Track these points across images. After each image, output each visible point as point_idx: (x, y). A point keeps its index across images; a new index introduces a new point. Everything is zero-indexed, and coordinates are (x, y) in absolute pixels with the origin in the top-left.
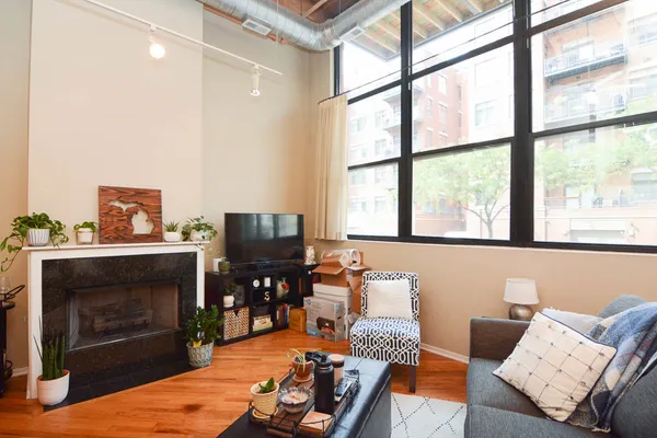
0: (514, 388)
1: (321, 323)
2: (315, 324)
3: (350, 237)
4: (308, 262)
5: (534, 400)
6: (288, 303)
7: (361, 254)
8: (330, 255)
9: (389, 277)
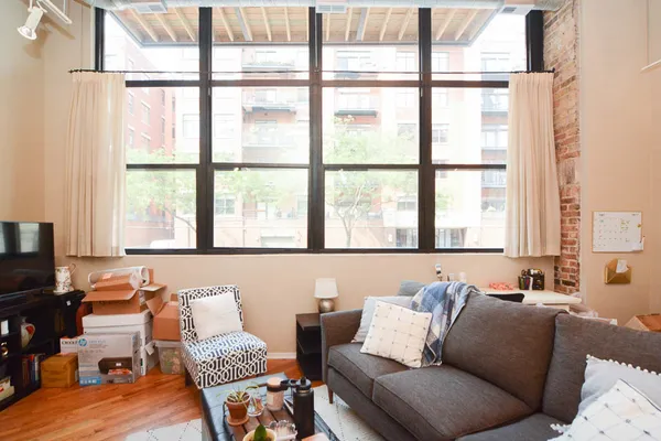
0: (381, 357)
1: (106, 365)
2: (97, 369)
3: (129, 252)
4: (61, 289)
5: (400, 360)
6: (36, 352)
7: (151, 272)
8: (108, 276)
9: (211, 293)
